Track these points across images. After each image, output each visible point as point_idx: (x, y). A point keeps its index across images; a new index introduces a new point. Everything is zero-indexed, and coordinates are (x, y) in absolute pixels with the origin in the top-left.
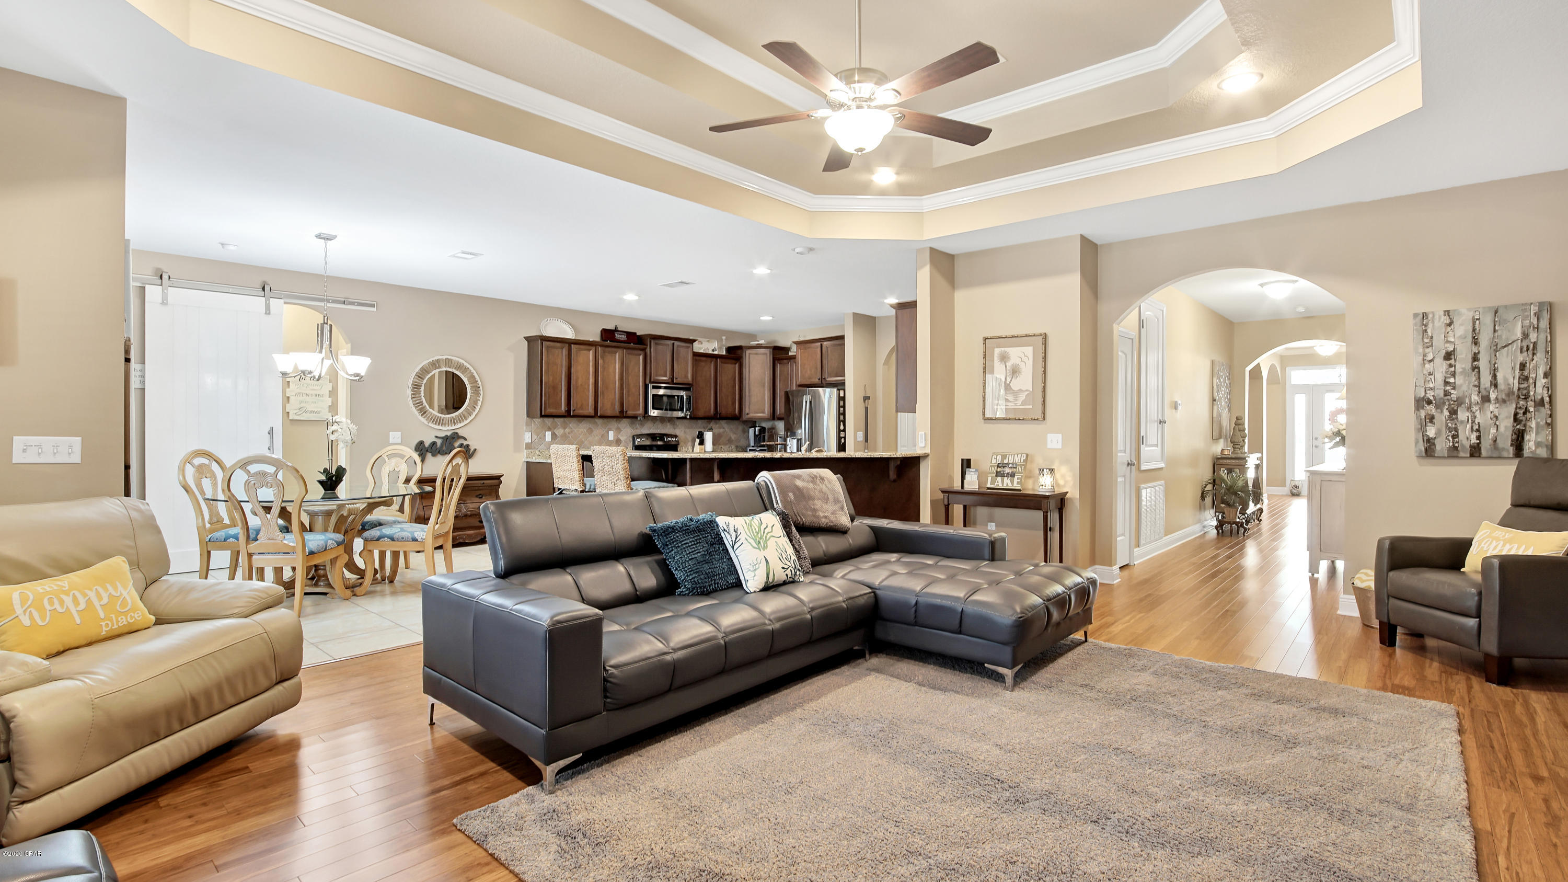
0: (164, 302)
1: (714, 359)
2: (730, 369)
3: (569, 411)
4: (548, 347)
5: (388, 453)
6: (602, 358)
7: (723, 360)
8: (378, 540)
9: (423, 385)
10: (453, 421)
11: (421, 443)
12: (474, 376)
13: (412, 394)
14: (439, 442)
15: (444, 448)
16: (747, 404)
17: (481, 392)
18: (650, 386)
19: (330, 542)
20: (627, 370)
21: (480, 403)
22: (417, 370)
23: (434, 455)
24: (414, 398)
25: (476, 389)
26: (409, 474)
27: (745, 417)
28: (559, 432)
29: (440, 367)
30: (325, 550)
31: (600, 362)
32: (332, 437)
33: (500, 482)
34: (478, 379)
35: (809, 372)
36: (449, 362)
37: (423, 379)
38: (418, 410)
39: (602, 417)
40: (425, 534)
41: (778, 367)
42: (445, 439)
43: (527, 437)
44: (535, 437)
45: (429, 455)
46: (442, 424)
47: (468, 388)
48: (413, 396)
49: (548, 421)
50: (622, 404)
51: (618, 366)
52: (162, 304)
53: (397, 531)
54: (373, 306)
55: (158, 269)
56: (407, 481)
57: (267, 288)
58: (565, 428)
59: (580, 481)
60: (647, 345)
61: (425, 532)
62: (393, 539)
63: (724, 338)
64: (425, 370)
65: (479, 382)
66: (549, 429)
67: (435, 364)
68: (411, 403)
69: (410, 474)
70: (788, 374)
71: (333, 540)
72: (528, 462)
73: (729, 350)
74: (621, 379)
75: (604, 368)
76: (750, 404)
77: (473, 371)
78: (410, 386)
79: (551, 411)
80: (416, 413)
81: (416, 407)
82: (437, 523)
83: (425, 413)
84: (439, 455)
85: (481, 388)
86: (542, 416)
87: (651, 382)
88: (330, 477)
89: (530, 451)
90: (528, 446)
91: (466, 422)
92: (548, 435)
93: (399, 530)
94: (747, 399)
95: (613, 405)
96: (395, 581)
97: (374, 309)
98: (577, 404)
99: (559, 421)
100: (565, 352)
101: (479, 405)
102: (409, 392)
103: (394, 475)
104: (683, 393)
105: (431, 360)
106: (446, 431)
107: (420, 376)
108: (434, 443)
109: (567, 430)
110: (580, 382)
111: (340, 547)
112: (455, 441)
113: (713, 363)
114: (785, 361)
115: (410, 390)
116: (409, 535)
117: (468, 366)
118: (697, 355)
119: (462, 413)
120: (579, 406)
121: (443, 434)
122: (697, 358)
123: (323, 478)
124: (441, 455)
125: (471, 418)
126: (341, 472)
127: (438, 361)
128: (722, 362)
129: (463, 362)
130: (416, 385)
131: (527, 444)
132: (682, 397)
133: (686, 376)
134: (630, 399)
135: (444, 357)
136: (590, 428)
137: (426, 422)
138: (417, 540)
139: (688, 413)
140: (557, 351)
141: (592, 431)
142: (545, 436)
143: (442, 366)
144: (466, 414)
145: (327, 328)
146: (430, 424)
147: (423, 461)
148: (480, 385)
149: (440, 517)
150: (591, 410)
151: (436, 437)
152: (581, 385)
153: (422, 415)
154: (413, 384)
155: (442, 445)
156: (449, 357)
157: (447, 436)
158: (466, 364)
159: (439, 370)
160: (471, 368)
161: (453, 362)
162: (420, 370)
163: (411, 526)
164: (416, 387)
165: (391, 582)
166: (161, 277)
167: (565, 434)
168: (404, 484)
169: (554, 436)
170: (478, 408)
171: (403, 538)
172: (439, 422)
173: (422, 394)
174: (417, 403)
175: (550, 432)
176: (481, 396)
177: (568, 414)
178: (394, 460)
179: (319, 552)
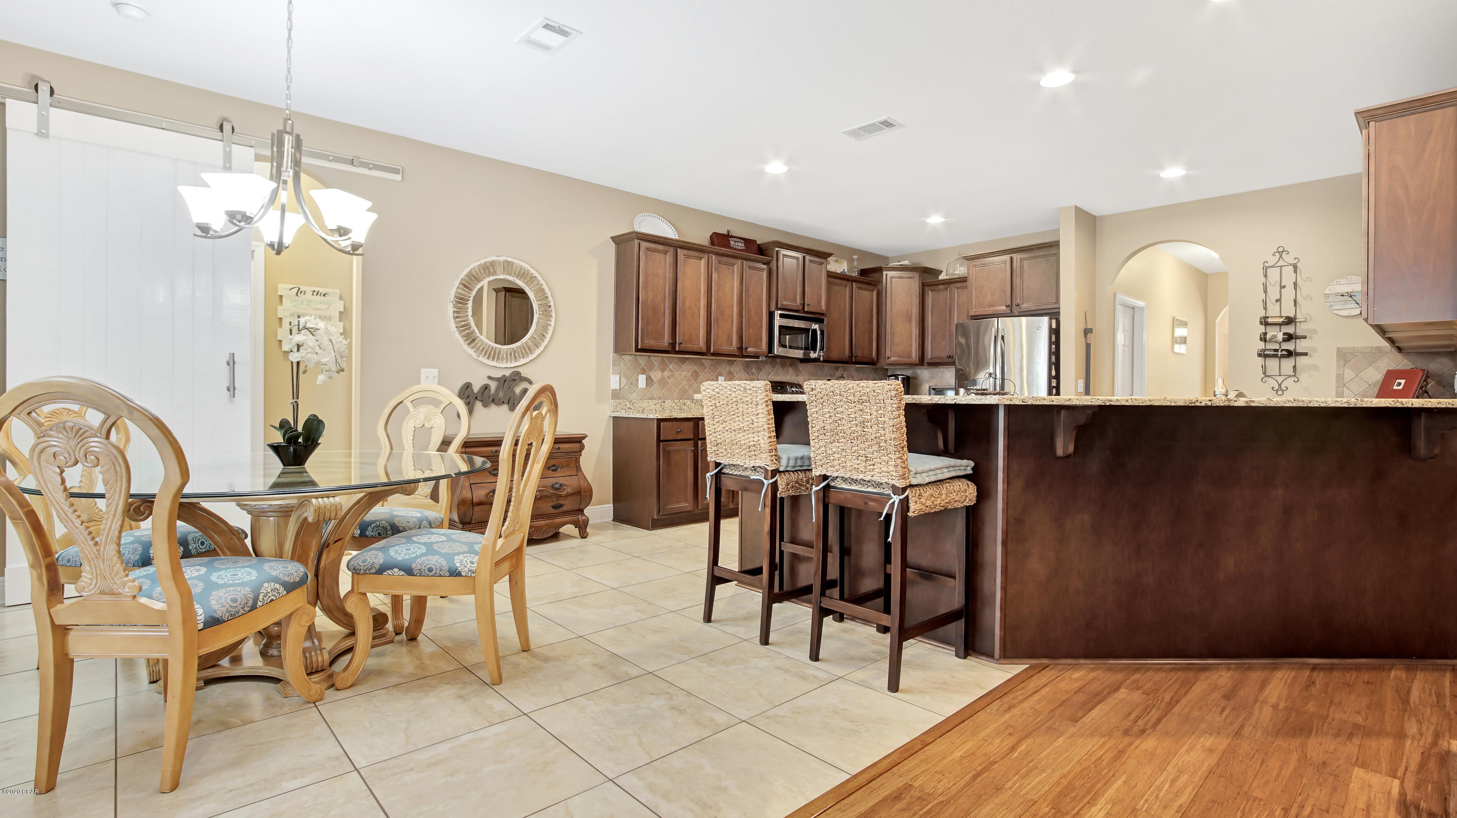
0: (42, 132)
1: (850, 283)
2: (866, 296)
3: (673, 345)
4: (648, 249)
5: (412, 398)
6: (717, 270)
7: (860, 285)
8: (381, 571)
9: (471, 299)
10: (514, 356)
11: (468, 386)
12: (543, 290)
13: (454, 312)
14: (493, 385)
15: (501, 395)
16: (888, 343)
17: (553, 314)
18: (778, 313)
19: (268, 587)
20: (747, 290)
21: (551, 329)
22: (462, 275)
23: (485, 405)
24: (457, 317)
25: (546, 309)
26: (448, 433)
27: (882, 363)
28: (656, 375)
29: (495, 273)
30: (254, 607)
31: (715, 276)
32: (294, 357)
33: (582, 447)
34: (549, 294)
35: (989, 297)
36: (508, 266)
37: (471, 290)
38: (463, 336)
39: (714, 354)
40: (477, 558)
41: (930, 296)
42: (503, 381)
43: (614, 382)
44: (624, 381)
45: (478, 405)
46: (498, 358)
47: (535, 306)
48: (456, 315)
49: (643, 359)
50: (741, 338)
51: (736, 284)
52: (37, 134)
53: (419, 552)
54: (396, 171)
55: (33, 77)
56: (446, 444)
57: (227, 127)
58: (663, 371)
59: (770, 451)
60: (772, 257)
61: (476, 553)
62: (409, 572)
63: (855, 257)
64: (474, 277)
65: (550, 299)
66: (643, 372)
67: (488, 268)
68: (453, 325)
69: (450, 433)
70: (946, 304)
71: (276, 580)
72: (615, 419)
73: (863, 272)
74: (740, 302)
75: (719, 286)
76: (891, 344)
77: (542, 282)
78: (452, 299)
79: (650, 343)
80: (461, 340)
81: (460, 332)
82: (500, 536)
83: (474, 340)
84: (493, 405)
85: (553, 308)
86: (638, 350)
87: (778, 309)
88: (291, 439)
89: (618, 401)
90: (616, 395)
91: (531, 357)
92: (642, 379)
93: (424, 549)
94: (888, 337)
95: (730, 338)
96: (420, 638)
97: (398, 177)
98: (684, 335)
99: (656, 358)
100: (669, 258)
101: (550, 332)
102: (451, 309)
103: (422, 433)
104: (815, 326)
105: (482, 261)
106: (503, 368)
107: (466, 285)
108: (486, 387)
109: (666, 373)
110: (687, 304)
111: (295, 594)
112: (516, 385)
113: (848, 287)
114: (941, 287)
115: (451, 305)
116: (444, 563)
117: (536, 274)
118: (831, 275)
119: (526, 343)
120: (686, 339)
121: (498, 374)
122: (831, 280)
123: (278, 438)
124: (497, 405)
125: (538, 351)
126: (314, 428)
127: (493, 263)
128: (858, 288)
129: (529, 268)
130: (461, 299)
131: (614, 392)
132: (814, 331)
133: (819, 302)
134: (751, 331)
135: (502, 259)
136: (695, 372)
137: (474, 355)
138: (459, 574)
139: (822, 354)
140: (658, 257)
141: (698, 376)
142: (637, 380)
143: (498, 272)
144: (531, 344)
145: (288, 141)
146: (481, 359)
147: (471, 412)
148: (552, 304)
149: (506, 523)
150: (701, 345)
151: (490, 378)
152: (690, 308)
153: (469, 344)
154: (455, 296)
155: (497, 390)
156: (509, 259)
157: (504, 376)
158: (532, 271)
159: (492, 278)
160: (539, 277)
161: (515, 267)
162: (467, 275)
163: (450, 539)
164: (461, 301)
165: (413, 639)
166: (36, 87)
167: (664, 378)
168: (438, 450)
169: (649, 381)
170: (548, 336)
171: (430, 570)
172: (493, 355)
173: (470, 313)
174: (462, 327)
175: (644, 376)
176: (553, 320)
177: (672, 349)
178: (423, 410)
179: (234, 616)
